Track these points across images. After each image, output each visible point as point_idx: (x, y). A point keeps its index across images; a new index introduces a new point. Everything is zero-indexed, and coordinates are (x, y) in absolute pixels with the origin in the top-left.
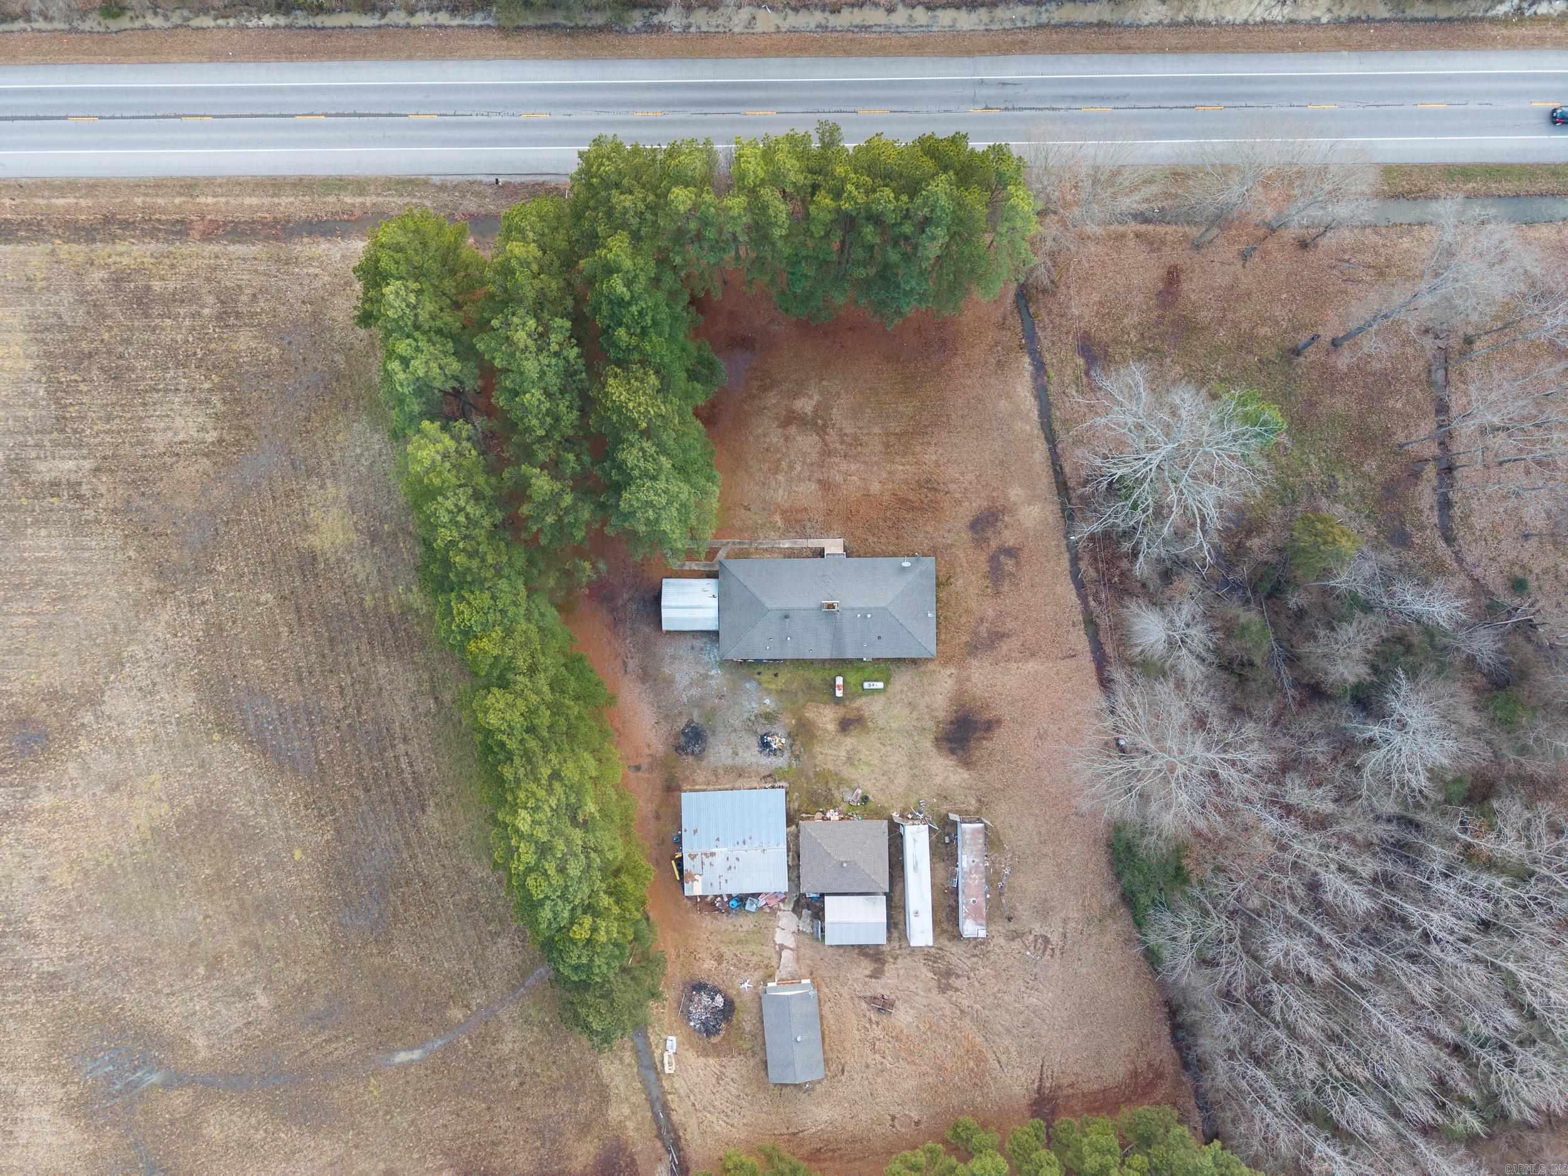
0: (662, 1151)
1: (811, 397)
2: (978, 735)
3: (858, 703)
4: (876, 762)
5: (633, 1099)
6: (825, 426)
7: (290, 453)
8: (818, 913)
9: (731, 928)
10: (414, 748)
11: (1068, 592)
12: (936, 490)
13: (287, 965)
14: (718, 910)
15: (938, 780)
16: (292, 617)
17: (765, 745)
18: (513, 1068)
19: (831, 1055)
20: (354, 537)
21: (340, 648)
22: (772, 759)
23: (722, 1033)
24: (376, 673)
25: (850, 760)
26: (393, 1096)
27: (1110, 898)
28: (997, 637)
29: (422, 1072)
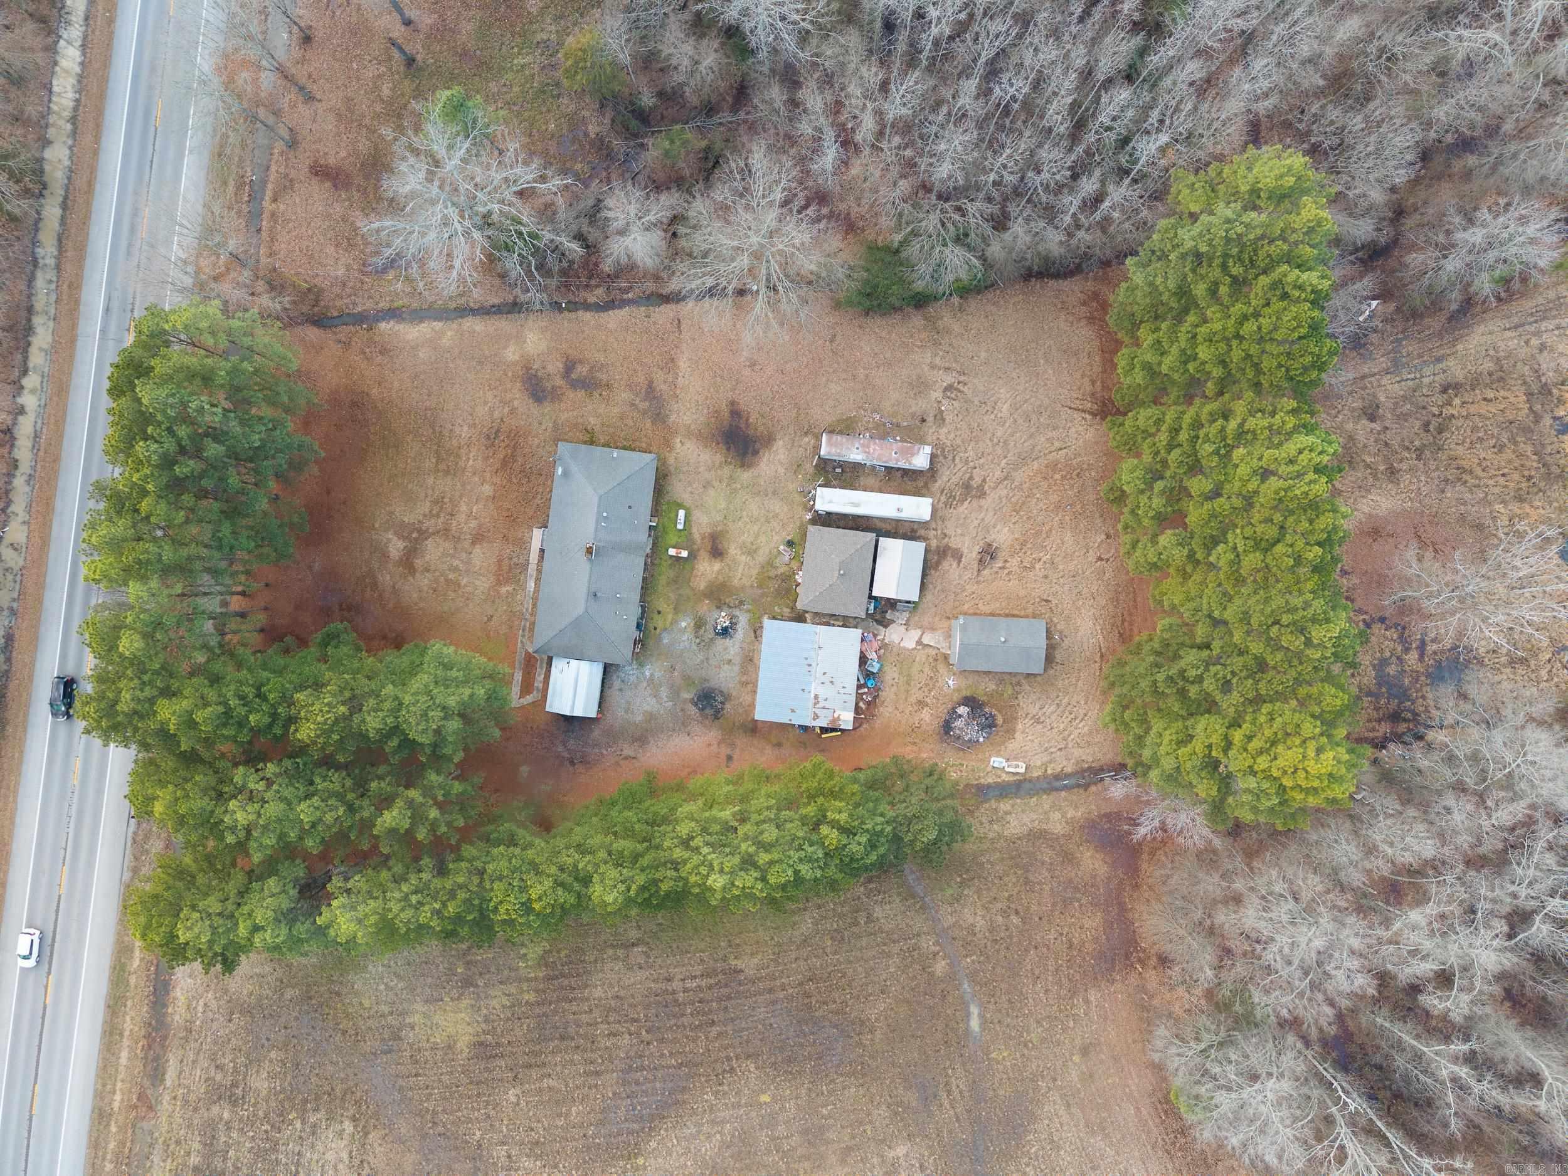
0: (1100, 786)
1: (389, 540)
2: (743, 426)
3: (697, 536)
4: (756, 528)
5: (1047, 807)
6: (419, 531)
7: (375, 1054)
8: (892, 604)
9: (894, 689)
10: (678, 972)
11: (615, 318)
12: (498, 431)
13: (870, 1122)
14: (875, 698)
15: (781, 471)
16: (534, 1073)
17: (725, 632)
18: (1000, 919)
19: (1030, 611)
20: (465, 1002)
21: (572, 1030)
22: (739, 627)
23: (994, 712)
24: (600, 999)
25: (751, 552)
26: (1010, 1038)
27: (917, 320)
28: (650, 392)
29: (991, 1007)
